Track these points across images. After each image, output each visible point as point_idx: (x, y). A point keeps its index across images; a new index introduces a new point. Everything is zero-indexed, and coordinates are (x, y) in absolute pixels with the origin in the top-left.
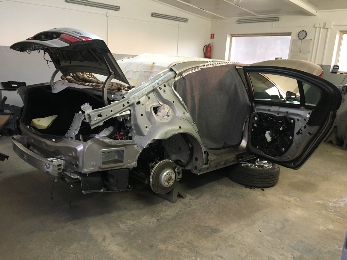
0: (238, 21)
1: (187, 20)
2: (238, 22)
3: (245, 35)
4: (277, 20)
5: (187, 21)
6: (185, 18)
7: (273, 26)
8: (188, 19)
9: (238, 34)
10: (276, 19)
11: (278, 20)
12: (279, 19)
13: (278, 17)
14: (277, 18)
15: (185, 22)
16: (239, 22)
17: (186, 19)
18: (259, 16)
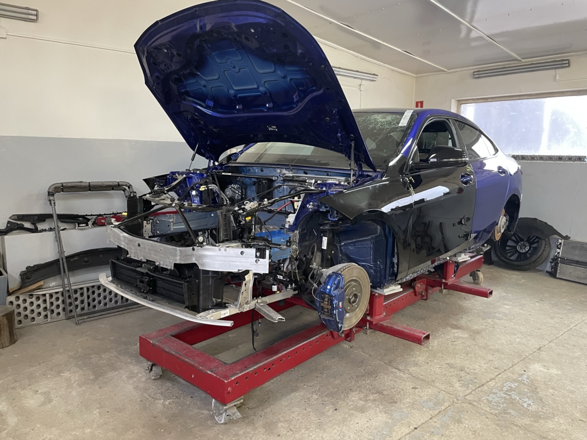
0: (476, 73)
1: (376, 77)
2: (476, 76)
3: (490, 100)
4: (567, 65)
5: (375, 79)
6: (373, 73)
7: (557, 78)
8: (377, 75)
9: (473, 99)
10: (564, 64)
11: (569, 66)
12: (571, 64)
13: (568, 60)
14: (567, 62)
15: (372, 81)
16: (478, 75)
17: (374, 75)
18: (523, 60)
